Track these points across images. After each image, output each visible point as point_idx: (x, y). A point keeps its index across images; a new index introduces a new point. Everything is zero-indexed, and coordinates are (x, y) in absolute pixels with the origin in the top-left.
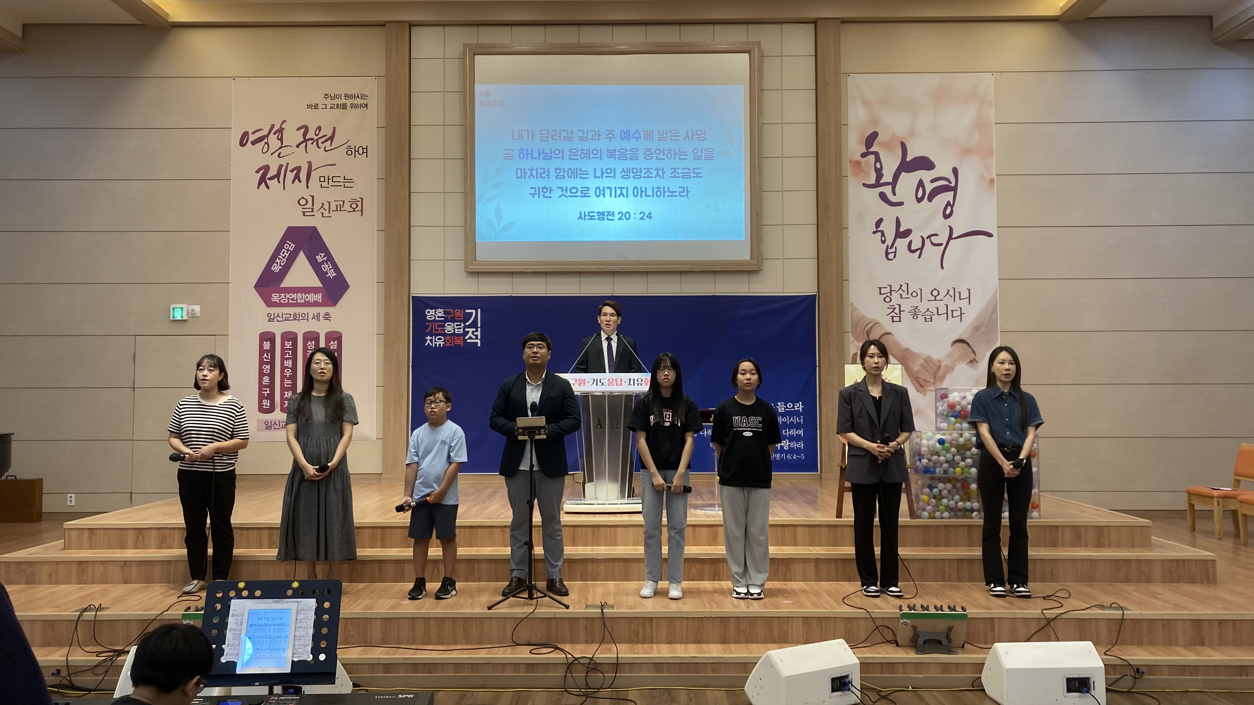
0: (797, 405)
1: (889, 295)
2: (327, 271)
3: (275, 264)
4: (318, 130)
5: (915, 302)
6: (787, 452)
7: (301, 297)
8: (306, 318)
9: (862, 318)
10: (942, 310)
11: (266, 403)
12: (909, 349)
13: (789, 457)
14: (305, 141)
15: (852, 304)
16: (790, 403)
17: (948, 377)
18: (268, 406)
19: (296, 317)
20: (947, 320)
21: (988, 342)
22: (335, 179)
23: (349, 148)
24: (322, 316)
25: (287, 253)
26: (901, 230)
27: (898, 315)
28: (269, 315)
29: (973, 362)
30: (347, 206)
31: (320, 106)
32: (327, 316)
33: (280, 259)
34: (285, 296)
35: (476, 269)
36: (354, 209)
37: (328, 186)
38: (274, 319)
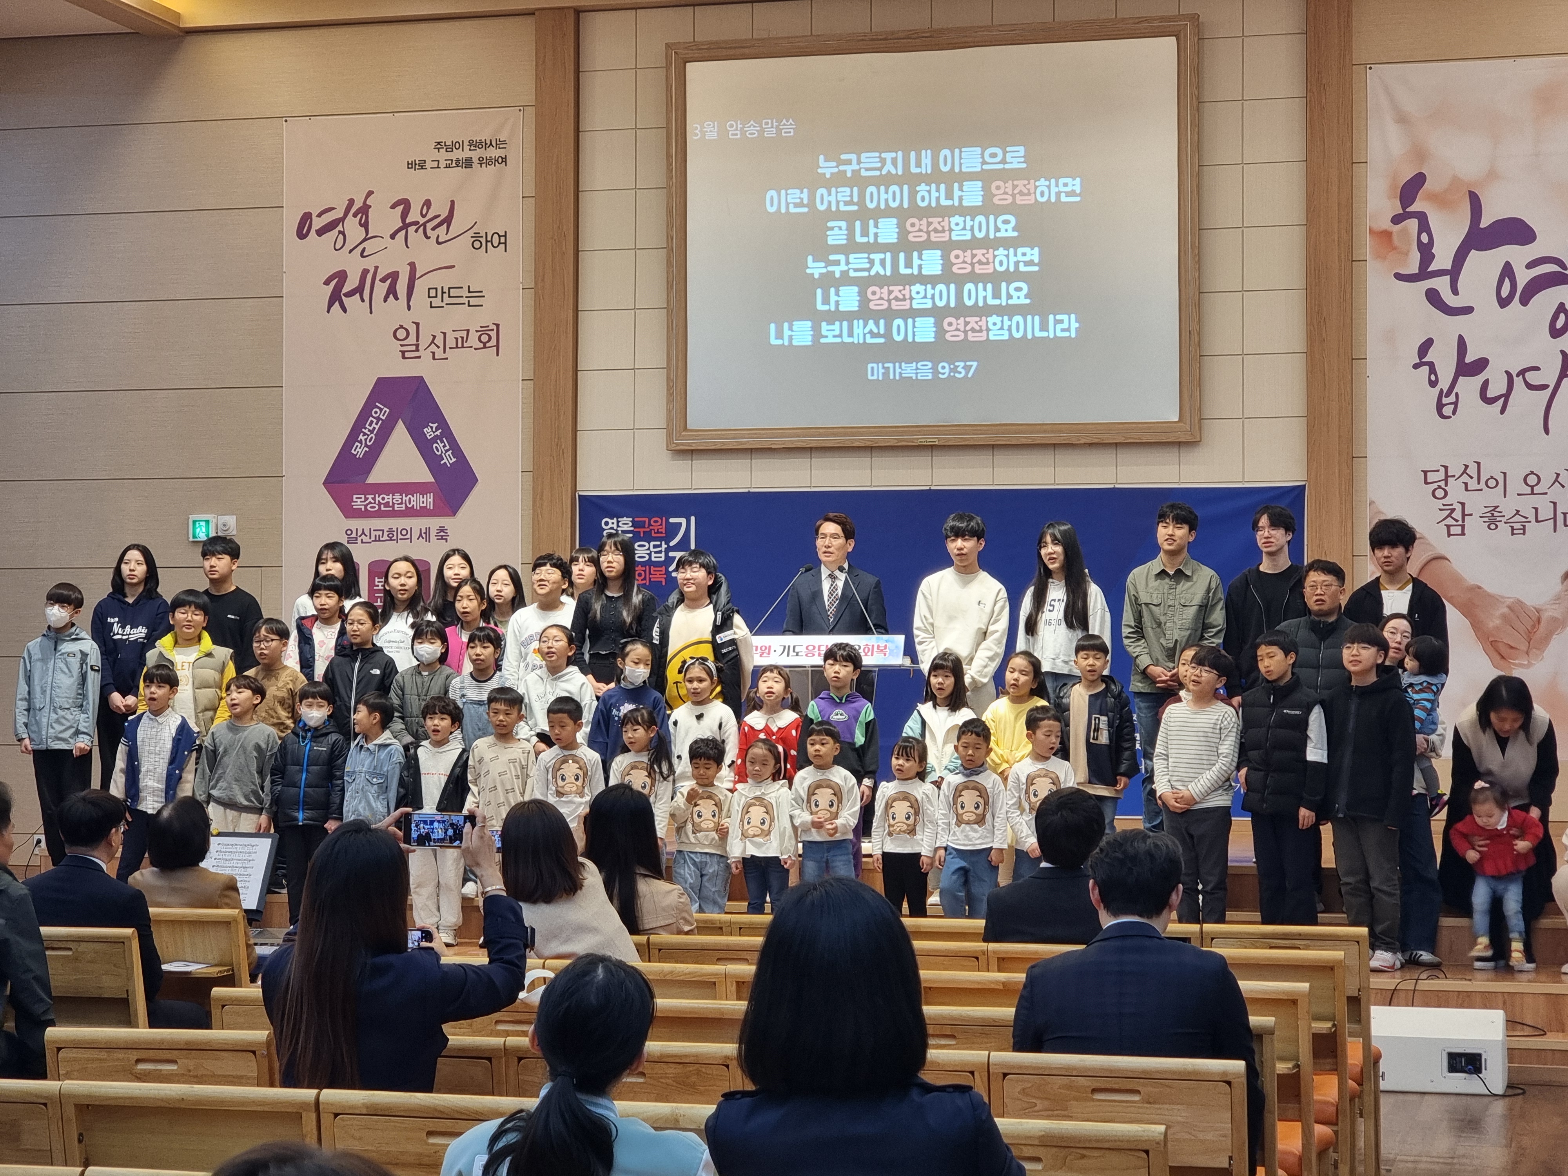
1: (1442, 484)
2: (441, 455)
3: (357, 444)
4: (425, 208)
5: (1493, 497)
8: (408, 536)
10: (1546, 512)
12: (1480, 588)
14: (405, 226)
15: (1372, 503)
17: (1555, 644)
19: (392, 536)
20: (1555, 531)
22: (453, 292)
23: (477, 237)
24: (433, 532)
25: (377, 424)
26: (1469, 359)
27: (1460, 523)
28: (348, 532)
30: (473, 340)
31: (429, 164)
32: (442, 534)
33: (365, 434)
34: (374, 499)
35: (689, 444)
36: (485, 344)
37: (442, 304)
38: (356, 538)
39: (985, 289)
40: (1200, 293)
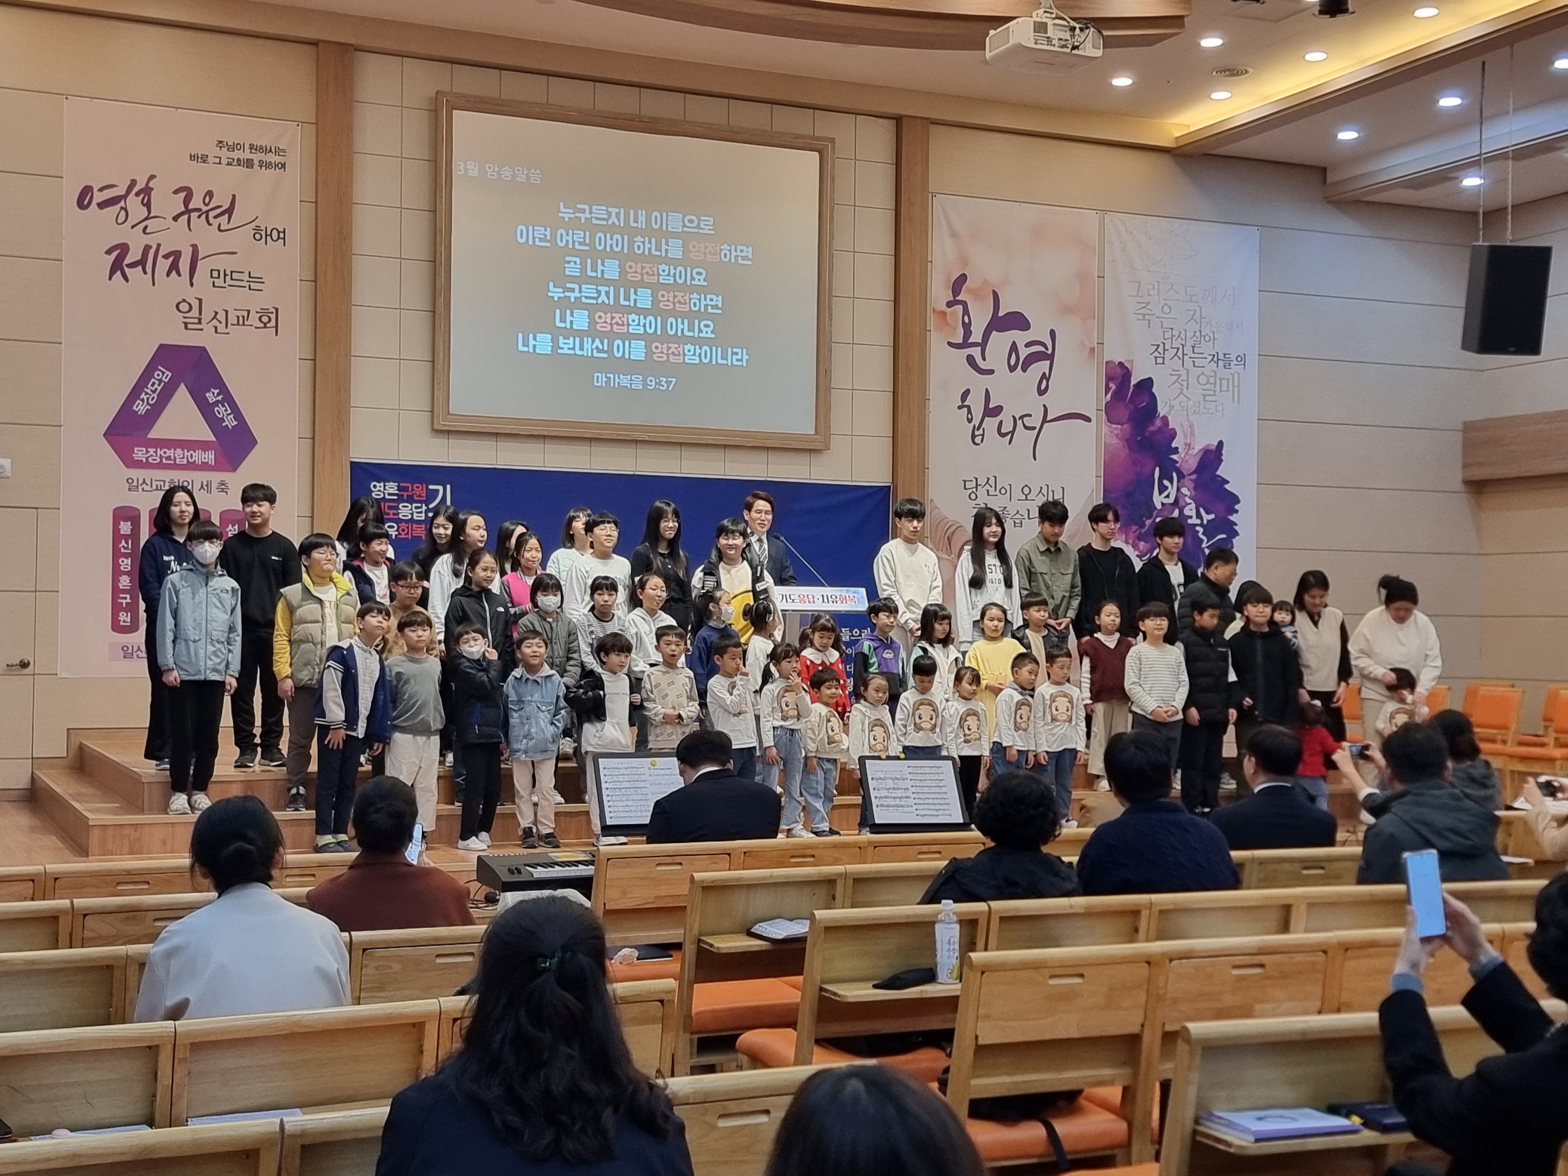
1: (974, 490)
2: (223, 418)
3: (138, 401)
4: (207, 197)
9: (943, 519)
11: (125, 618)
14: (188, 211)
15: (932, 500)
18: (127, 622)
22: (235, 275)
23: (257, 229)
24: (214, 485)
25: (159, 385)
28: (129, 480)
30: (254, 319)
31: (210, 160)
32: (223, 486)
33: (146, 393)
34: (156, 452)
36: (264, 324)
37: (223, 285)
38: (137, 487)
39: (683, 323)
40: (832, 342)
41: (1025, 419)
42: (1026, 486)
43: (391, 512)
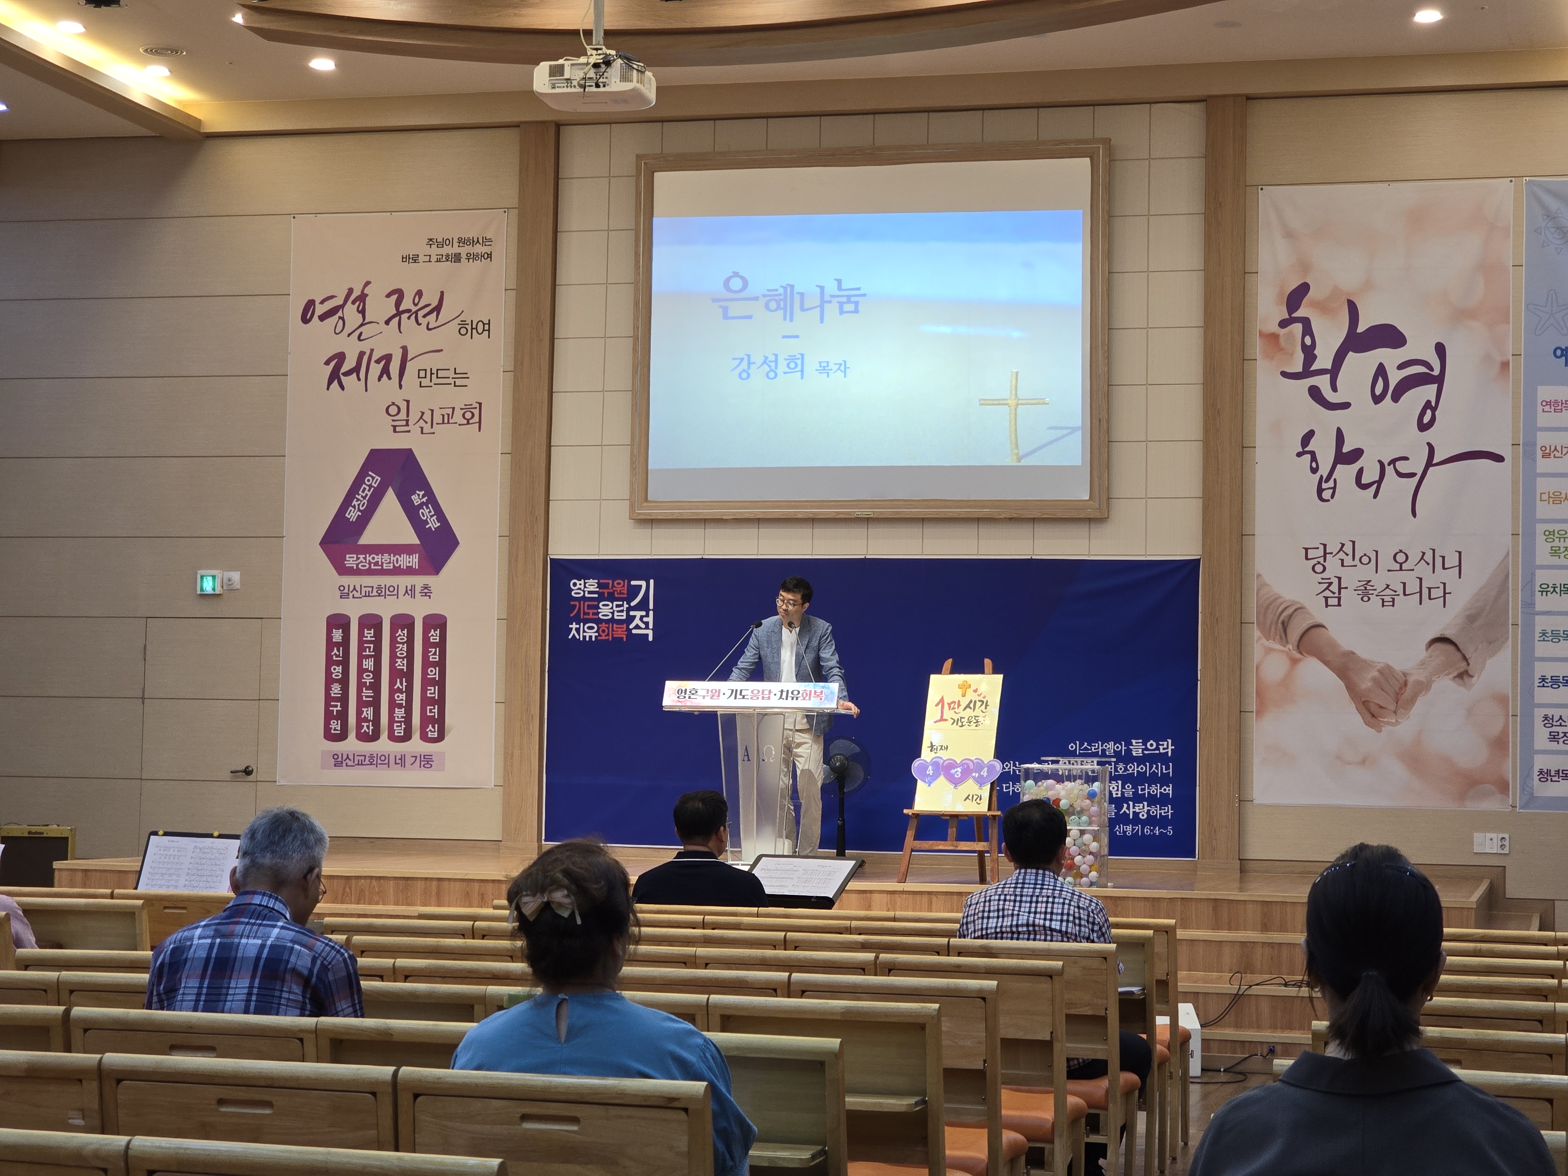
0: (1163, 745)
1: (1321, 560)
2: (426, 520)
3: (351, 508)
4: (417, 297)
5: (1366, 572)
6: (1144, 823)
7: (389, 560)
8: (395, 592)
9: (1275, 600)
10: (1413, 587)
11: (335, 725)
12: (1353, 653)
13: (1147, 832)
14: (399, 313)
15: (1259, 576)
16: (1152, 742)
17: (1421, 703)
18: (337, 730)
19: (381, 592)
20: (1421, 603)
21: (1490, 643)
22: (441, 374)
23: (463, 324)
24: (418, 589)
25: (369, 491)
26: (1345, 450)
27: (1337, 595)
28: (341, 588)
29: (1463, 676)
30: (458, 417)
31: (421, 259)
32: (426, 591)
33: (358, 500)
34: (365, 558)
35: (649, 514)
36: (468, 420)
37: (430, 384)
38: (348, 594)
40: (1109, 385)
41: (1397, 463)
42: (1401, 551)
43: (591, 611)
